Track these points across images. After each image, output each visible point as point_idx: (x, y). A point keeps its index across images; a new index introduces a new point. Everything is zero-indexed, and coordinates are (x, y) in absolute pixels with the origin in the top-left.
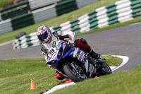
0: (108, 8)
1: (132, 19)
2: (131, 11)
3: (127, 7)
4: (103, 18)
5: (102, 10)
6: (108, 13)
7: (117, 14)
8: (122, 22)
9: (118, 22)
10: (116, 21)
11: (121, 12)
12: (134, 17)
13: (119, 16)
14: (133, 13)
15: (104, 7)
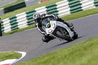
0: (10, 19)
1: (28, 26)
2: (27, 21)
4: (7, 26)
5: (7, 21)
6: (11, 22)
7: (17, 23)
8: (20, 28)
9: (18, 28)
10: (16, 27)
11: (20, 22)
12: (29, 25)
13: (18, 24)
14: (28, 22)
15: (8, 19)
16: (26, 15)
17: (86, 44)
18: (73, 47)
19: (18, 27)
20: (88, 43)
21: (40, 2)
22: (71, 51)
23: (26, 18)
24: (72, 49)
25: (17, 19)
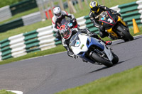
1: (26, 54)
2: (25, 46)
3: (21, 42)
7: (11, 49)
8: (15, 57)
9: (11, 57)
10: (9, 56)
11: (15, 48)
12: (27, 52)
13: (12, 51)
14: (27, 49)
16: (24, 38)
17: (109, 81)
18: (90, 86)
19: (12, 55)
20: (112, 79)
21: (44, 20)
22: (88, 91)
23: (23, 43)
24: (89, 88)
25: (10, 43)
